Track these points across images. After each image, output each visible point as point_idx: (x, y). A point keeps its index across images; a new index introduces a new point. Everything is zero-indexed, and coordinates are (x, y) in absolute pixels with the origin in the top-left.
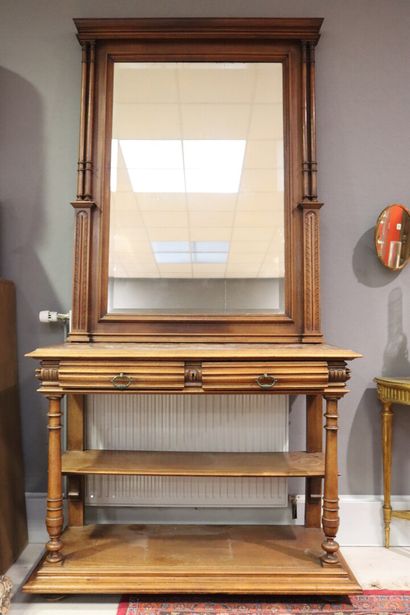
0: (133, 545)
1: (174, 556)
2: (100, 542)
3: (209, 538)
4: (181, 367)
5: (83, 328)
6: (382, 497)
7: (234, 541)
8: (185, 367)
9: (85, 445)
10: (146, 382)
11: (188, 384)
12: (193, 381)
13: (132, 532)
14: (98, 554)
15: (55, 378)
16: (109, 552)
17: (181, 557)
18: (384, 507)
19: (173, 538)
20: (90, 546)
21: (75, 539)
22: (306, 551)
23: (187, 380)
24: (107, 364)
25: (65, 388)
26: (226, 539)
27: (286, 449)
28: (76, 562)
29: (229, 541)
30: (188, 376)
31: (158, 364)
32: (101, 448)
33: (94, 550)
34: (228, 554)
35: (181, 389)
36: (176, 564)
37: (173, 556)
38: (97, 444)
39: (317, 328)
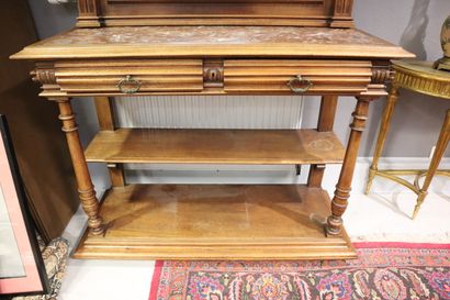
0: (165, 210)
1: (201, 225)
2: (138, 206)
3: (229, 201)
4: (199, 66)
5: (92, 11)
6: (371, 159)
7: (250, 205)
8: (203, 66)
9: (116, 125)
10: (159, 84)
11: (207, 85)
12: (213, 81)
13: (165, 194)
14: (135, 222)
15: (53, 81)
16: (145, 218)
17: (205, 225)
18: (371, 168)
19: (199, 201)
20: (128, 212)
21: (118, 202)
22: (311, 216)
23: (206, 80)
24: (111, 64)
25: (68, 92)
26: (243, 202)
27: (298, 126)
28: (116, 232)
29: (246, 204)
30: (207, 76)
31: (171, 63)
32: (131, 126)
33: (133, 216)
34: (245, 221)
35: (200, 91)
36: (201, 235)
37: (199, 224)
38: (127, 123)
39: (349, 11)
